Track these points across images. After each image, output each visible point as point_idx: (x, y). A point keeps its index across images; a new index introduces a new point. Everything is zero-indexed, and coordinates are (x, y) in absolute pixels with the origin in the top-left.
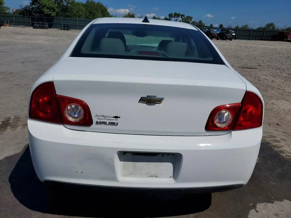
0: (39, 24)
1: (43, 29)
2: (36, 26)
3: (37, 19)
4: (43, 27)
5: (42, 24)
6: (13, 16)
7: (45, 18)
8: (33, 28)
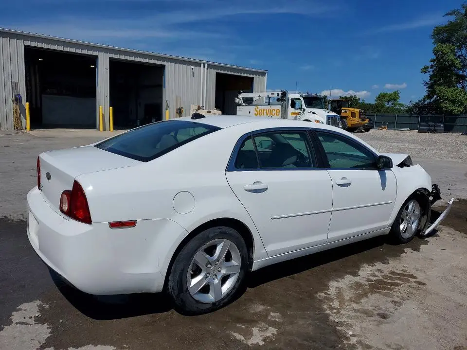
0: (429, 126)
1: (434, 133)
2: (423, 129)
3: (429, 118)
4: (435, 131)
5: (434, 126)
6: (395, 116)
7: (442, 117)
8: (418, 132)
